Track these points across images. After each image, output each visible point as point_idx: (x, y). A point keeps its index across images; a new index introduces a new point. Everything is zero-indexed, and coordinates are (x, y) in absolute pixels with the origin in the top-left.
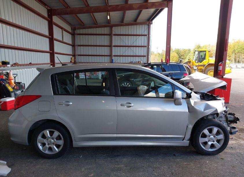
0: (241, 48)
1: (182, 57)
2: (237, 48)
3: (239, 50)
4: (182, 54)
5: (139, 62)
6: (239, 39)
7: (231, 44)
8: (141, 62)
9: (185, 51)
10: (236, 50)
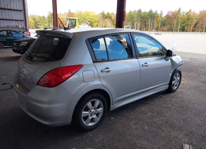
0: (83, 18)
1: (38, 23)
2: (80, 18)
3: (82, 19)
4: (38, 21)
5: (16, 26)
6: (81, 11)
7: (76, 14)
8: (20, 26)
9: (40, 18)
10: (80, 19)
